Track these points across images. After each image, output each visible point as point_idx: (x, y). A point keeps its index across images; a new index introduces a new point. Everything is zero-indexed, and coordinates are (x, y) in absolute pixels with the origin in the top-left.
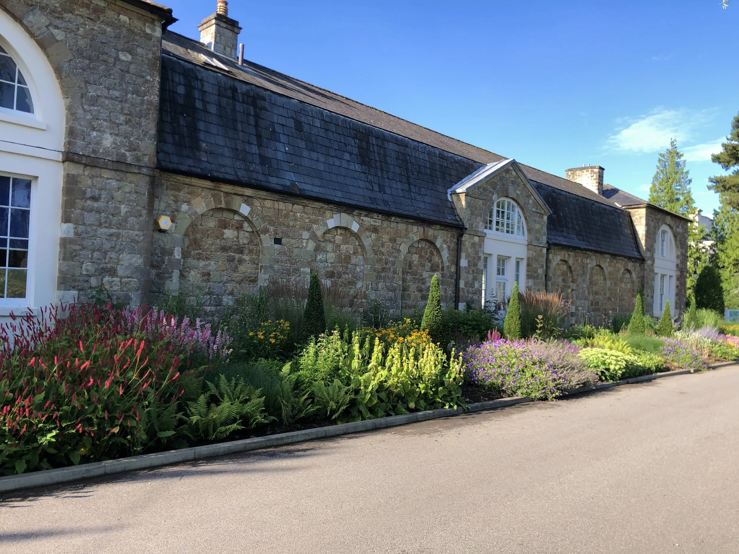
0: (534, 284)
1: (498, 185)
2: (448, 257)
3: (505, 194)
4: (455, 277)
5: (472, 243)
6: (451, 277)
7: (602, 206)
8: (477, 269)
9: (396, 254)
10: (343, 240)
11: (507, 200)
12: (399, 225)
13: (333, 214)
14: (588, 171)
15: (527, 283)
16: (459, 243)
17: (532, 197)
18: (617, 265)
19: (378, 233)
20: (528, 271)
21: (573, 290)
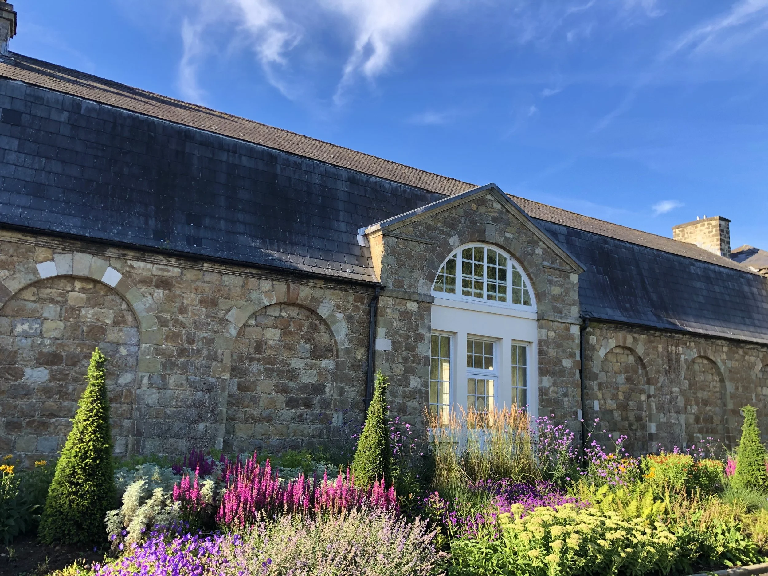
0: (554, 384)
1: (461, 222)
2: (347, 335)
3: (476, 237)
4: (364, 367)
5: (402, 312)
6: (355, 367)
7: (712, 267)
8: (414, 356)
9: (217, 327)
10: (88, 299)
11: (486, 247)
12: (225, 278)
13: (54, 253)
14: (703, 225)
15: (540, 381)
16: (373, 309)
17: (541, 243)
18: (747, 357)
19: (170, 290)
20: (540, 362)
21: (649, 396)
